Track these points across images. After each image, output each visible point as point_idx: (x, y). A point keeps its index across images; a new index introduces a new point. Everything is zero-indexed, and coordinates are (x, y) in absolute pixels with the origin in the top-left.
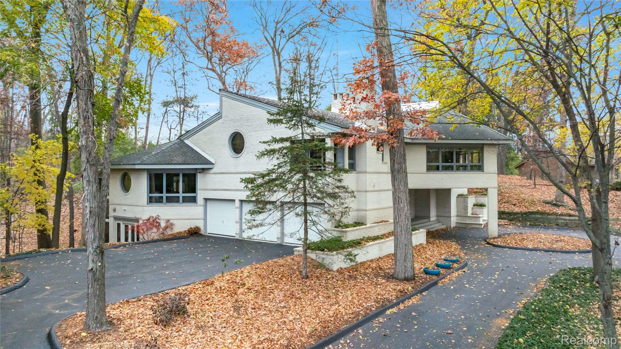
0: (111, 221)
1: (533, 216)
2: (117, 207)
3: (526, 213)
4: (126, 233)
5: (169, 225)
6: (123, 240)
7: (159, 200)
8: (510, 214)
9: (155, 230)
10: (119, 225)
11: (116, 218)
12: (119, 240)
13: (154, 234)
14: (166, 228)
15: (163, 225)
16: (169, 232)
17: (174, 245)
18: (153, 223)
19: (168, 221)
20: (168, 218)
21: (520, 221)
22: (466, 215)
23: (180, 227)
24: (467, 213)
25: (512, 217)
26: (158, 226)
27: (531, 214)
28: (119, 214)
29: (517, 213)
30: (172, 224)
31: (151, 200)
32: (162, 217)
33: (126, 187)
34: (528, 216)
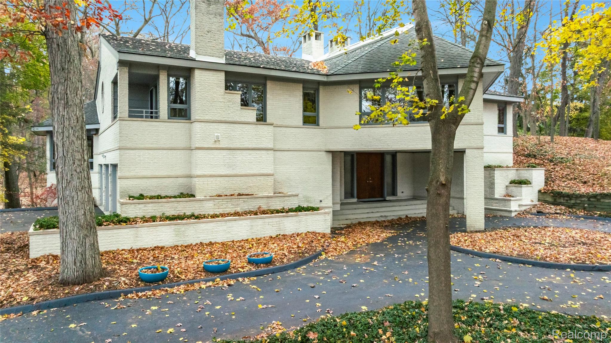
1: (607, 201)
3: (595, 196)
8: (569, 196)
21: (584, 209)
22: (492, 196)
24: (494, 194)
25: (573, 202)
27: (603, 198)
29: (581, 196)
34: (598, 200)
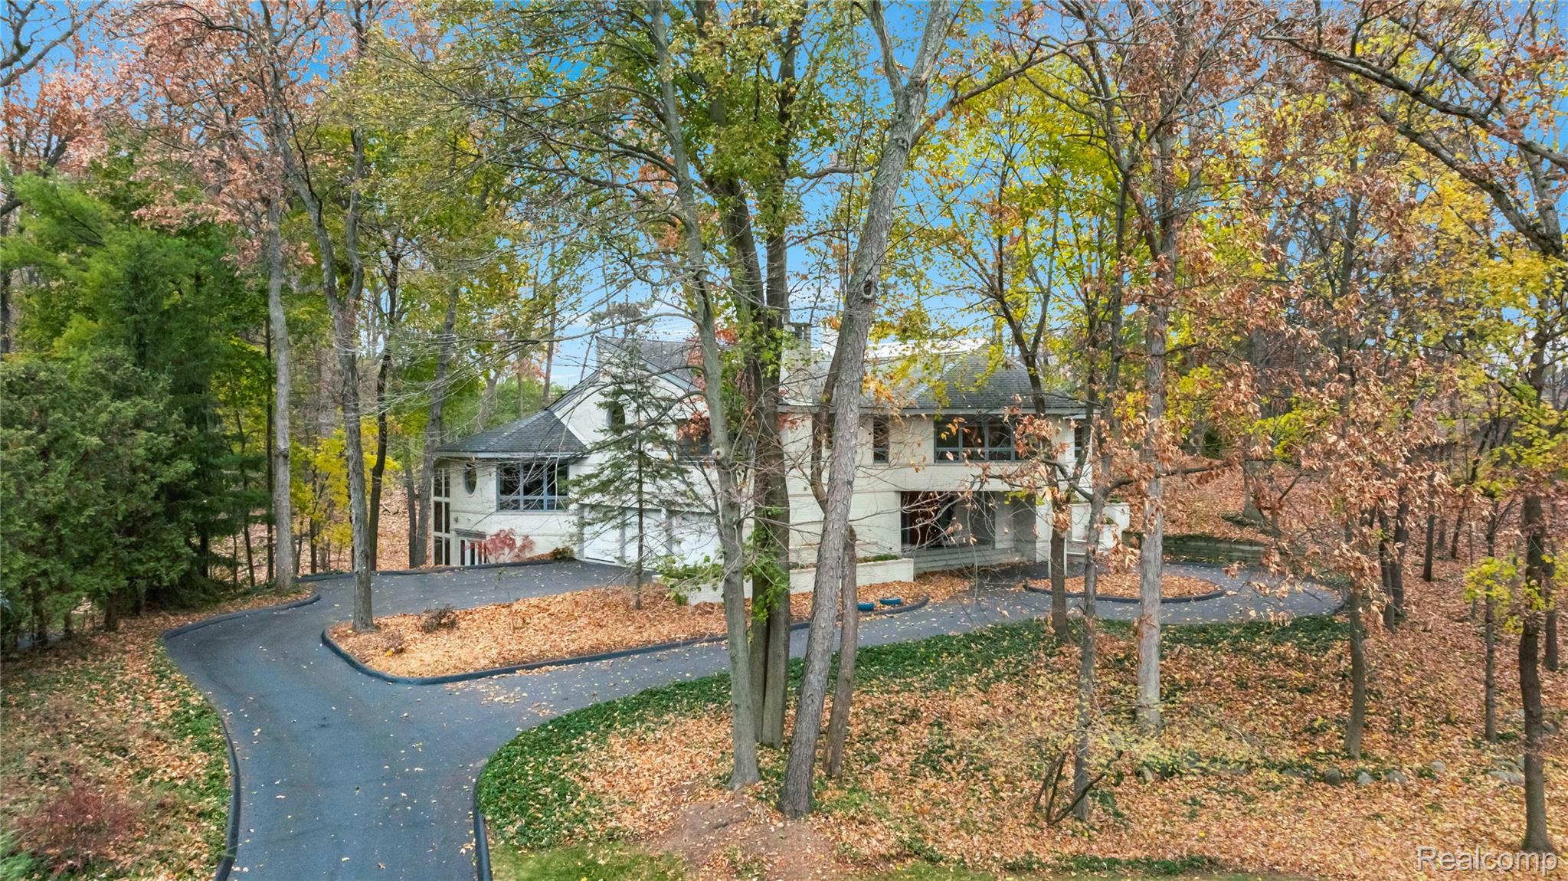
0: (452, 535)
2: (461, 516)
4: (473, 551)
5: (528, 544)
6: (468, 563)
7: (515, 506)
9: (507, 550)
10: (463, 542)
11: (459, 532)
12: (463, 562)
13: (506, 556)
14: (524, 547)
15: (519, 543)
16: (528, 555)
17: (537, 573)
18: (505, 540)
19: (527, 537)
20: (525, 532)
23: (543, 547)
26: (512, 546)
28: (463, 526)
30: (532, 543)
31: (503, 507)
32: (518, 531)
33: (471, 486)
